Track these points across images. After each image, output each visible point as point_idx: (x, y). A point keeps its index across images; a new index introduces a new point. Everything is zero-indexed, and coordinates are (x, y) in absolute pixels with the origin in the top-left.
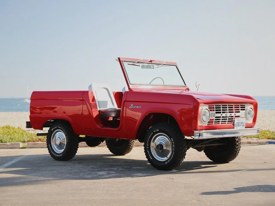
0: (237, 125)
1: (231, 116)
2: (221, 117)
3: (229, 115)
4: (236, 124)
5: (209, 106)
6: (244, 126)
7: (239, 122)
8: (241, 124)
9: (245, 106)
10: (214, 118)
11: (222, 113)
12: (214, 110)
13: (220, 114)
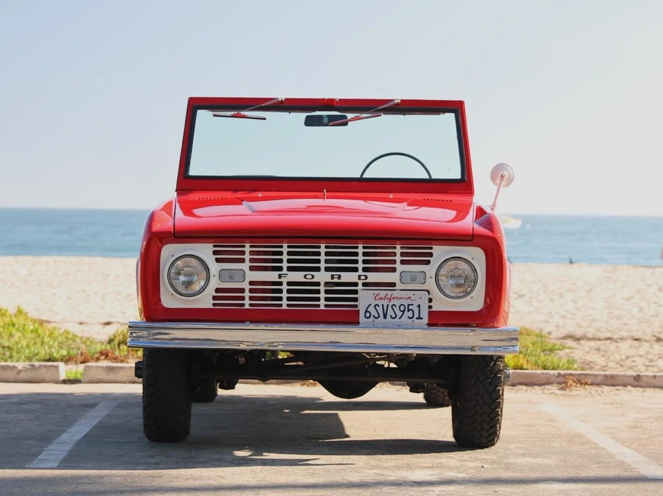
0: (374, 312)
1: (336, 280)
2: (285, 284)
3: (323, 277)
4: (371, 309)
5: (214, 246)
6: (419, 318)
7: (385, 302)
8: (399, 314)
9: (431, 248)
10: (247, 286)
11: (285, 271)
12: (243, 261)
13: (277, 273)
